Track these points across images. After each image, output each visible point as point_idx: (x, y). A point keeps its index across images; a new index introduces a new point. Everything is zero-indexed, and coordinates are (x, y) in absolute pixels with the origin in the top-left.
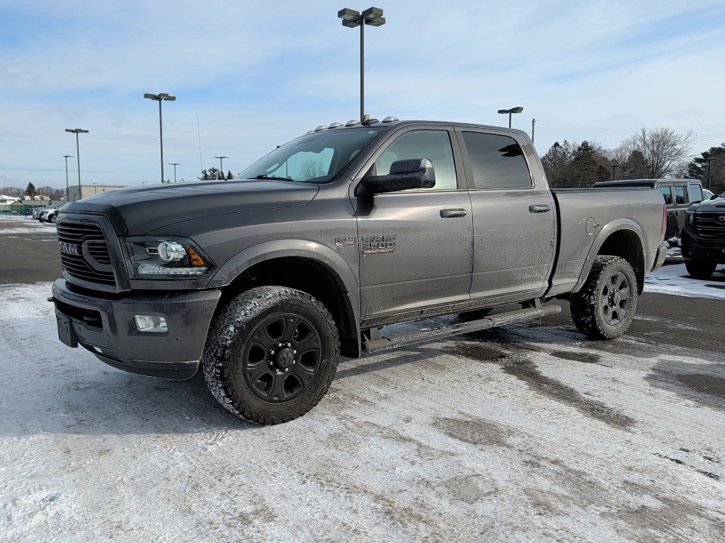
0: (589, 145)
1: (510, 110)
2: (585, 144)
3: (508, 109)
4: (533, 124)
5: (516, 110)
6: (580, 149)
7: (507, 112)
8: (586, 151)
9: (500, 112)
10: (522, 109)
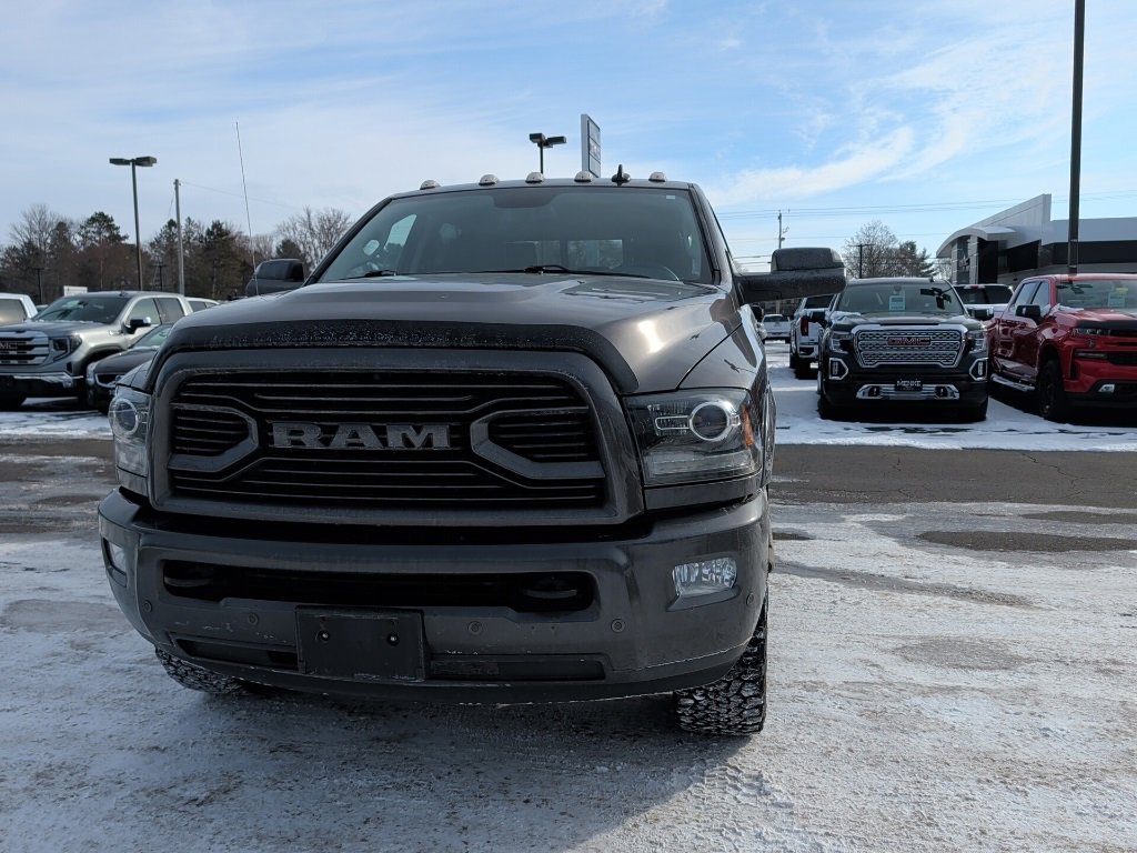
0: (224, 227)
1: (133, 161)
2: (217, 226)
3: (129, 158)
4: (177, 189)
5: (145, 161)
6: (209, 233)
7: (126, 162)
8: (219, 237)
9: (115, 161)
10: (154, 161)
